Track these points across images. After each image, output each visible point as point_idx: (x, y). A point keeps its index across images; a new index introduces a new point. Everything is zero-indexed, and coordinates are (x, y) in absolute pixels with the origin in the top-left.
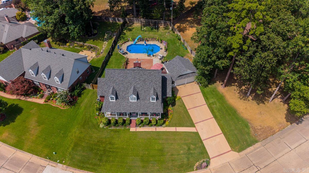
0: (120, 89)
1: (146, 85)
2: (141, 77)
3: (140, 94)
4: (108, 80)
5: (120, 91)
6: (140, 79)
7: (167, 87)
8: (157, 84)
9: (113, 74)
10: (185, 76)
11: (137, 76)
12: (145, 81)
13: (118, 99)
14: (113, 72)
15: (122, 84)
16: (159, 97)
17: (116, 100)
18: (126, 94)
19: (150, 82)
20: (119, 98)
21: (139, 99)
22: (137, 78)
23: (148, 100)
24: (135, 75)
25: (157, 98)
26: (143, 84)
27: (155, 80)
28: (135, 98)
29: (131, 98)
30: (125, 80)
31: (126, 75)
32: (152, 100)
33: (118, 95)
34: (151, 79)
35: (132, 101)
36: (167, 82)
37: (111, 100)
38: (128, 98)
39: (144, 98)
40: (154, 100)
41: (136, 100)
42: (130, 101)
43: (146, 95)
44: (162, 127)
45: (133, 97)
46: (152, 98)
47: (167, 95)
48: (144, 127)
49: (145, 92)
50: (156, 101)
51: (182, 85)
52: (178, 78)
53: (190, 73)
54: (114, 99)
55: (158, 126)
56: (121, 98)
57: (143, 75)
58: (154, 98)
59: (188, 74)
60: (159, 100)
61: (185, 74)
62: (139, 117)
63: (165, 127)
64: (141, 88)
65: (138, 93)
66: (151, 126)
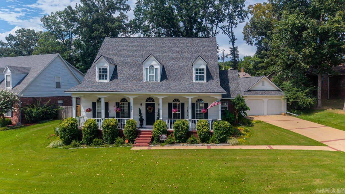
0: (126, 64)
1: (183, 57)
2: (174, 47)
3: (169, 71)
4: (106, 52)
5: (125, 66)
6: (171, 49)
8: (208, 56)
9: (119, 43)
10: (261, 92)
11: (166, 45)
12: (183, 52)
13: (115, 79)
14: (119, 41)
15: (133, 56)
16: (212, 75)
17: (111, 80)
18: (137, 72)
19: (192, 54)
20: (119, 77)
21: (167, 79)
22: (165, 48)
23: (186, 80)
24: (163, 44)
25: (209, 77)
26: (176, 55)
27: (204, 50)
28: (156, 69)
29: (147, 69)
30: (140, 51)
32: (196, 80)
33: (118, 72)
34: (194, 48)
35: (148, 81)
36: (229, 75)
37: (100, 79)
38: (139, 78)
39: (179, 77)
40: (203, 80)
41: (159, 80)
42: (145, 81)
43: (182, 73)
44: (228, 145)
45: (153, 66)
46: (197, 70)
47: (230, 96)
48: (173, 146)
49: (181, 67)
50: (206, 82)
51: (258, 115)
52: (249, 93)
53: (270, 90)
54: (106, 76)
55: (215, 143)
56: (124, 78)
57: (178, 44)
58: (203, 70)
59: (267, 90)
60: (213, 80)
61: (262, 90)
62: (162, 119)
63: (237, 145)
64: (174, 62)
65: (165, 69)
66: (193, 144)
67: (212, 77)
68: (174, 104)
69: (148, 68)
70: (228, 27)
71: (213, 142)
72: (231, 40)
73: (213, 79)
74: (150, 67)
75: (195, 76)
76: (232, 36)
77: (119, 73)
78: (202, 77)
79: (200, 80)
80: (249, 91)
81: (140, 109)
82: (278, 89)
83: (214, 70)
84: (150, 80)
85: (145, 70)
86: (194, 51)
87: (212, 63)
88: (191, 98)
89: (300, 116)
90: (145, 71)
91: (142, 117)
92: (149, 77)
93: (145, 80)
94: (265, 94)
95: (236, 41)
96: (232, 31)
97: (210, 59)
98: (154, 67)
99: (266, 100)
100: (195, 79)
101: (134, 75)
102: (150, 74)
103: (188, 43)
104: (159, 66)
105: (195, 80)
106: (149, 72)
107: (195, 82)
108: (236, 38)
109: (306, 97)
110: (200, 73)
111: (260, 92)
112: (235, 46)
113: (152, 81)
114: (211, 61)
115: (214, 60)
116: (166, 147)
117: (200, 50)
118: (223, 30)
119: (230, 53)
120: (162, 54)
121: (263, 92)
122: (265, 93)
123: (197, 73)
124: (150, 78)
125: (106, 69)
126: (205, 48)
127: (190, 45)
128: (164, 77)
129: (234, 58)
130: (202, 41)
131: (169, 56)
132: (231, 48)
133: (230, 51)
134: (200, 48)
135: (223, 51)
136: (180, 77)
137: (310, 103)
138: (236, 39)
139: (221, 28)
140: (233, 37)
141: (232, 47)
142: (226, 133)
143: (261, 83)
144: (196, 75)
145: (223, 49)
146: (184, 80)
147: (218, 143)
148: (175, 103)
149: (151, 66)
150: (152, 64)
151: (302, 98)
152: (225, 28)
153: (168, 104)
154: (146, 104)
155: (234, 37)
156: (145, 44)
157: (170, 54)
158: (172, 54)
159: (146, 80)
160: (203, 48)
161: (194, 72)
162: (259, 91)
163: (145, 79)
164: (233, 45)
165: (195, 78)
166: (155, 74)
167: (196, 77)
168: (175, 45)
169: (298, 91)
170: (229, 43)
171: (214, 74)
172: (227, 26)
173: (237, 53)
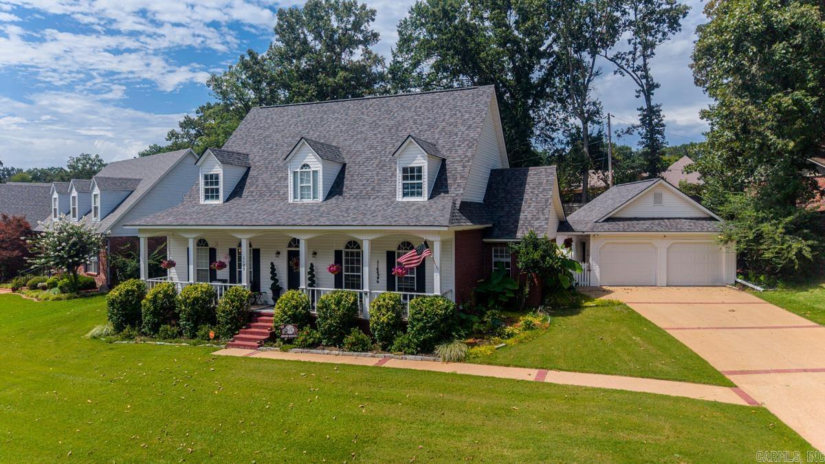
0: (270, 163)
1: (397, 141)
3: (352, 176)
4: (242, 139)
5: (267, 168)
7: (526, 196)
9: (272, 119)
10: (650, 222)
13: (237, 198)
14: (276, 115)
15: (290, 145)
16: (450, 181)
17: (227, 200)
18: (285, 179)
20: (245, 193)
21: (340, 193)
23: (383, 196)
25: (440, 187)
26: (383, 138)
27: (452, 120)
29: (295, 173)
31: (322, 117)
32: (405, 195)
33: (249, 181)
35: (298, 201)
36: (529, 179)
37: (207, 197)
38: (282, 193)
39: (369, 189)
40: (420, 194)
41: (320, 198)
42: (291, 200)
43: (379, 180)
44: (434, 360)
45: (308, 165)
46: (405, 170)
47: (516, 233)
48: (307, 352)
49: (384, 165)
50: (426, 199)
51: (636, 286)
52: (607, 225)
53: (679, 218)
54: (217, 190)
55: (405, 353)
56: (254, 194)
57: (396, 111)
58: (420, 169)
59: (668, 219)
60: (447, 195)
61: (653, 219)
62: (304, 287)
63: (459, 360)
64: (371, 153)
65: (347, 171)
66: (354, 351)
67: (447, 187)
68: (347, 254)
69: (298, 170)
70: (631, 55)
71: (400, 350)
72: (640, 88)
73: (447, 192)
74: (302, 168)
75: (401, 187)
76: (646, 77)
77: (250, 183)
78: (418, 188)
79: (412, 194)
80: (609, 220)
81: (272, 264)
82: (708, 214)
83: (460, 168)
84: (314, 198)
85: (292, 175)
86: (427, 125)
87: (460, 152)
88: (370, 238)
89: (770, 293)
90: (292, 178)
91: (277, 281)
92: (301, 191)
93: (292, 198)
94: (659, 230)
95: (655, 91)
96: (645, 65)
97: (457, 143)
98: (310, 168)
99: (662, 246)
100: (401, 193)
101: (277, 187)
102: (301, 183)
103: (420, 107)
104: (321, 166)
105: (401, 196)
106: (301, 178)
107: (400, 200)
108: (655, 81)
109: (787, 237)
110: (412, 178)
111: (643, 224)
112: (653, 103)
113: (305, 201)
114: (459, 146)
115: (468, 144)
116: (293, 355)
117: (444, 120)
118: (618, 65)
119: (639, 123)
120: (353, 136)
121: (657, 222)
122: (659, 224)
123: (405, 178)
124: (301, 194)
125: (217, 177)
126: (456, 114)
127: (422, 110)
128: (336, 189)
129: (652, 135)
130: (454, 99)
131: (365, 140)
132: (641, 109)
133: (641, 117)
134: (445, 115)
135: (609, 118)
136: (373, 189)
137: (799, 254)
138: (657, 86)
139: (611, 60)
140: (647, 80)
141: (645, 107)
142: (431, 328)
143: (651, 199)
144: (404, 184)
145: (609, 114)
146: (378, 197)
147: (412, 354)
148: (350, 250)
149: (304, 166)
150: (306, 161)
151: (775, 241)
152: (624, 59)
153: (334, 254)
154: (289, 252)
155: (652, 80)
156: (325, 116)
157: (370, 134)
158: (375, 135)
159: (295, 198)
160: (451, 117)
161: (399, 175)
162: (642, 222)
163: (292, 195)
164: (648, 100)
165: (401, 190)
166: (311, 184)
167: (404, 188)
168: (389, 114)
169: (763, 220)
170: (637, 97)
171: (455, 180)
172: (630, 53)
173: (660, 121)
